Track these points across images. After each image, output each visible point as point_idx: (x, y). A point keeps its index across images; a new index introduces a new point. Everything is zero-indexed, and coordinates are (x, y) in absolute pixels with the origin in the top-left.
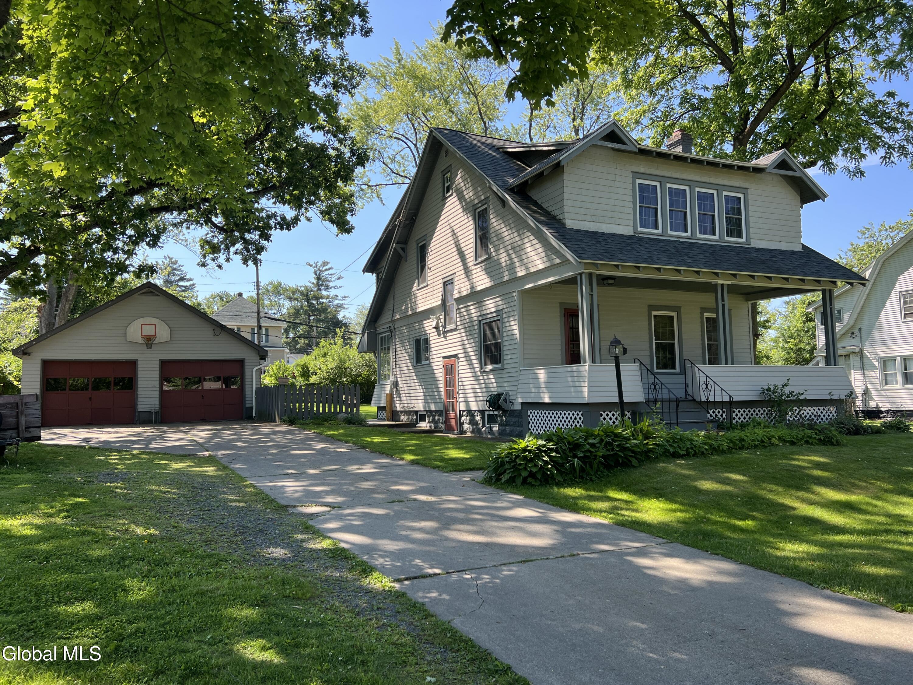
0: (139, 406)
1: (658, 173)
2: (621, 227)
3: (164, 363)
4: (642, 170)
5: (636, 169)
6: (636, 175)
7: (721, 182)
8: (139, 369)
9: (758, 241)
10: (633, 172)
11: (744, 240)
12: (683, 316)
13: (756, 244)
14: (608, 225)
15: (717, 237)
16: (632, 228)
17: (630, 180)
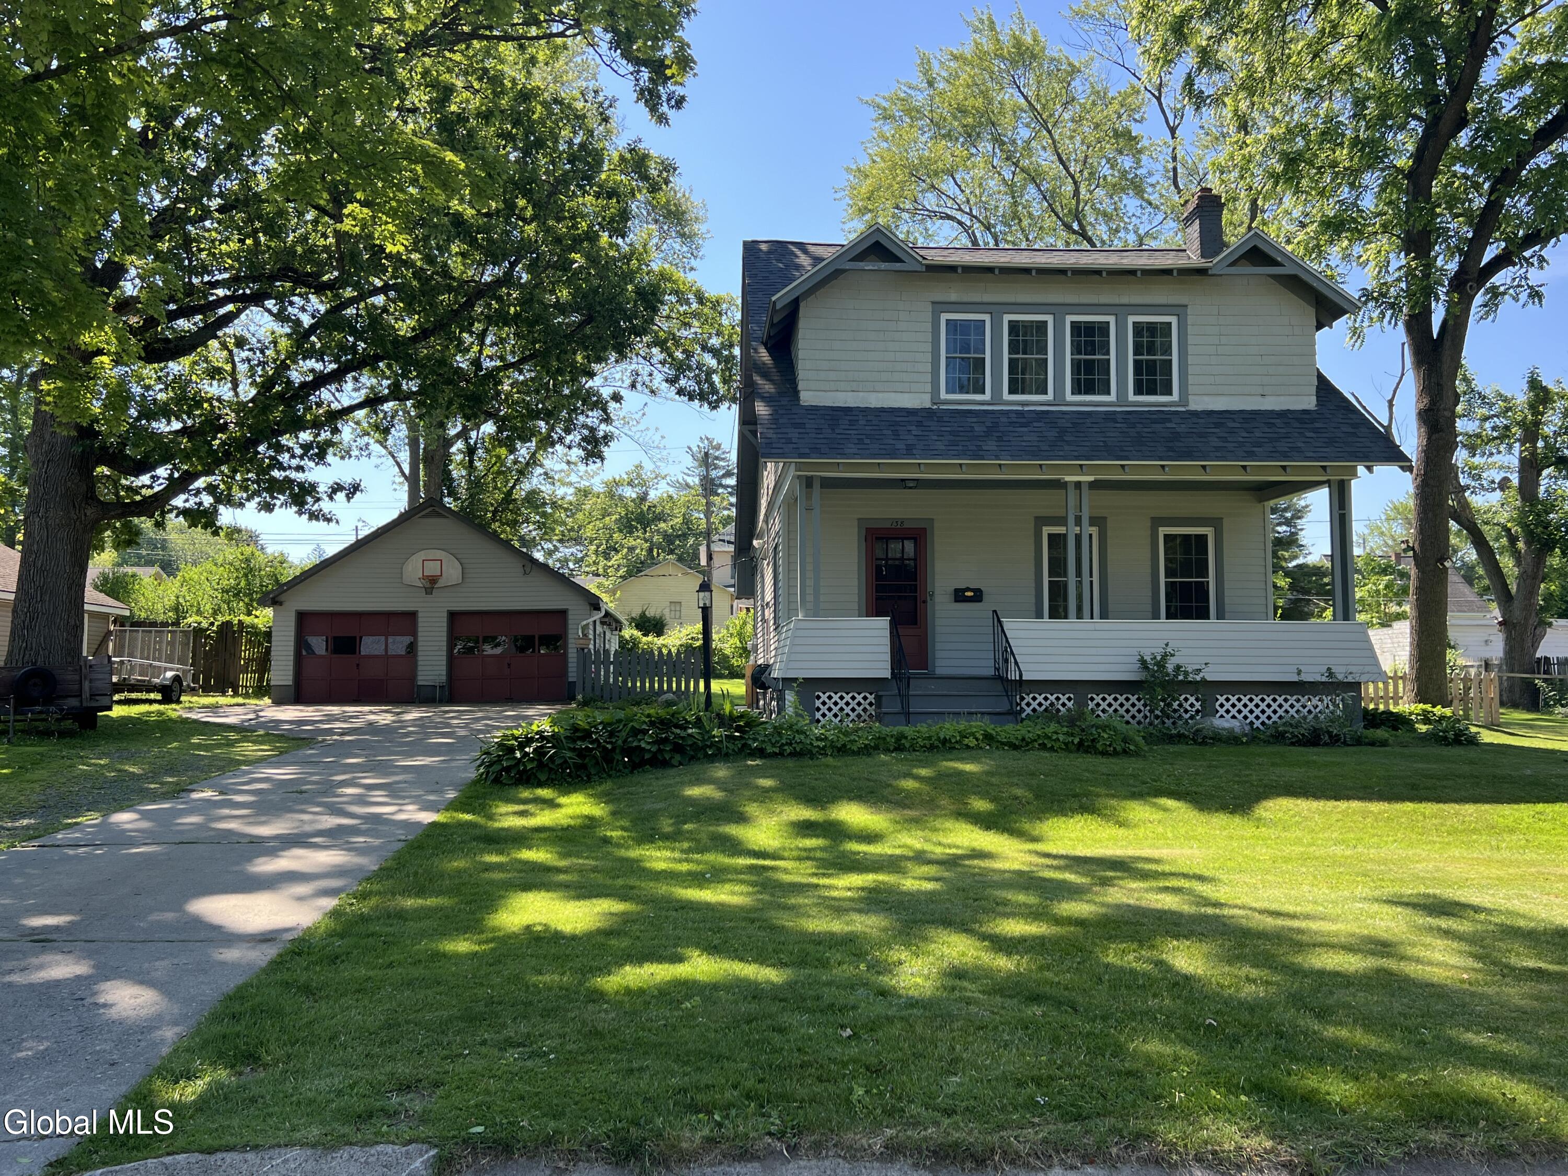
0: (419, 678)
1: (987, 298)
2: (906, 395)
3: (454, 617)
4: (953, 297)
5: (939, 297)
6: (940, 306)
7: (1125, 300)
8: (420, 624)
9: (1206, 398)
10: (933, 303)
11: (1175, 397)
12: (1109, 533)
13: (1197, 404)
14: (880, 395)
15: (1112, 397)
16: (929, 396)
17: (929, 316)
